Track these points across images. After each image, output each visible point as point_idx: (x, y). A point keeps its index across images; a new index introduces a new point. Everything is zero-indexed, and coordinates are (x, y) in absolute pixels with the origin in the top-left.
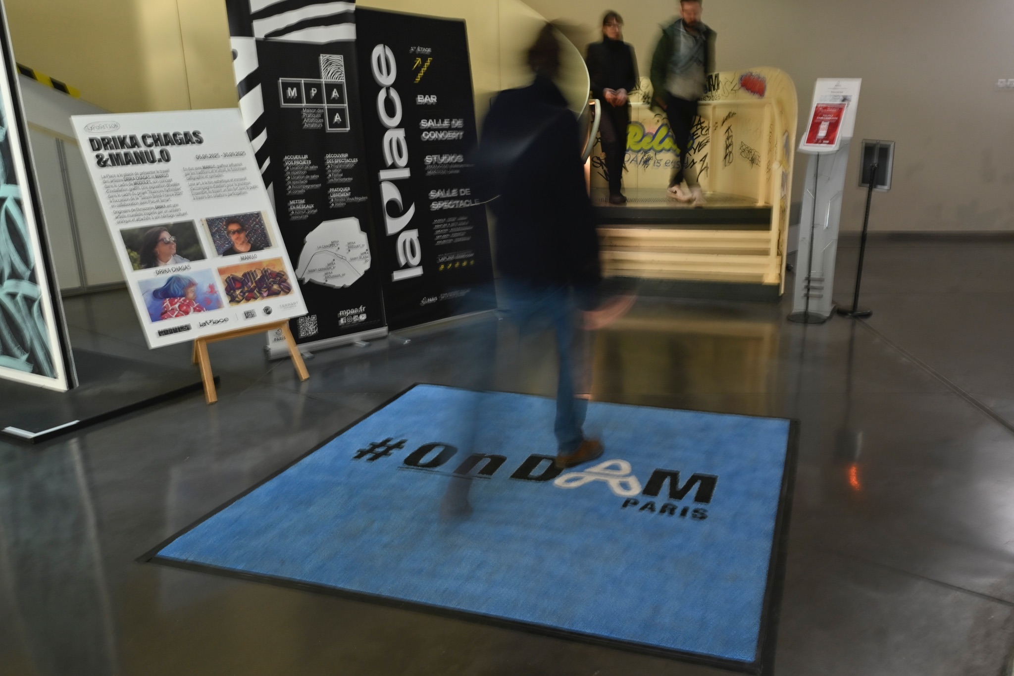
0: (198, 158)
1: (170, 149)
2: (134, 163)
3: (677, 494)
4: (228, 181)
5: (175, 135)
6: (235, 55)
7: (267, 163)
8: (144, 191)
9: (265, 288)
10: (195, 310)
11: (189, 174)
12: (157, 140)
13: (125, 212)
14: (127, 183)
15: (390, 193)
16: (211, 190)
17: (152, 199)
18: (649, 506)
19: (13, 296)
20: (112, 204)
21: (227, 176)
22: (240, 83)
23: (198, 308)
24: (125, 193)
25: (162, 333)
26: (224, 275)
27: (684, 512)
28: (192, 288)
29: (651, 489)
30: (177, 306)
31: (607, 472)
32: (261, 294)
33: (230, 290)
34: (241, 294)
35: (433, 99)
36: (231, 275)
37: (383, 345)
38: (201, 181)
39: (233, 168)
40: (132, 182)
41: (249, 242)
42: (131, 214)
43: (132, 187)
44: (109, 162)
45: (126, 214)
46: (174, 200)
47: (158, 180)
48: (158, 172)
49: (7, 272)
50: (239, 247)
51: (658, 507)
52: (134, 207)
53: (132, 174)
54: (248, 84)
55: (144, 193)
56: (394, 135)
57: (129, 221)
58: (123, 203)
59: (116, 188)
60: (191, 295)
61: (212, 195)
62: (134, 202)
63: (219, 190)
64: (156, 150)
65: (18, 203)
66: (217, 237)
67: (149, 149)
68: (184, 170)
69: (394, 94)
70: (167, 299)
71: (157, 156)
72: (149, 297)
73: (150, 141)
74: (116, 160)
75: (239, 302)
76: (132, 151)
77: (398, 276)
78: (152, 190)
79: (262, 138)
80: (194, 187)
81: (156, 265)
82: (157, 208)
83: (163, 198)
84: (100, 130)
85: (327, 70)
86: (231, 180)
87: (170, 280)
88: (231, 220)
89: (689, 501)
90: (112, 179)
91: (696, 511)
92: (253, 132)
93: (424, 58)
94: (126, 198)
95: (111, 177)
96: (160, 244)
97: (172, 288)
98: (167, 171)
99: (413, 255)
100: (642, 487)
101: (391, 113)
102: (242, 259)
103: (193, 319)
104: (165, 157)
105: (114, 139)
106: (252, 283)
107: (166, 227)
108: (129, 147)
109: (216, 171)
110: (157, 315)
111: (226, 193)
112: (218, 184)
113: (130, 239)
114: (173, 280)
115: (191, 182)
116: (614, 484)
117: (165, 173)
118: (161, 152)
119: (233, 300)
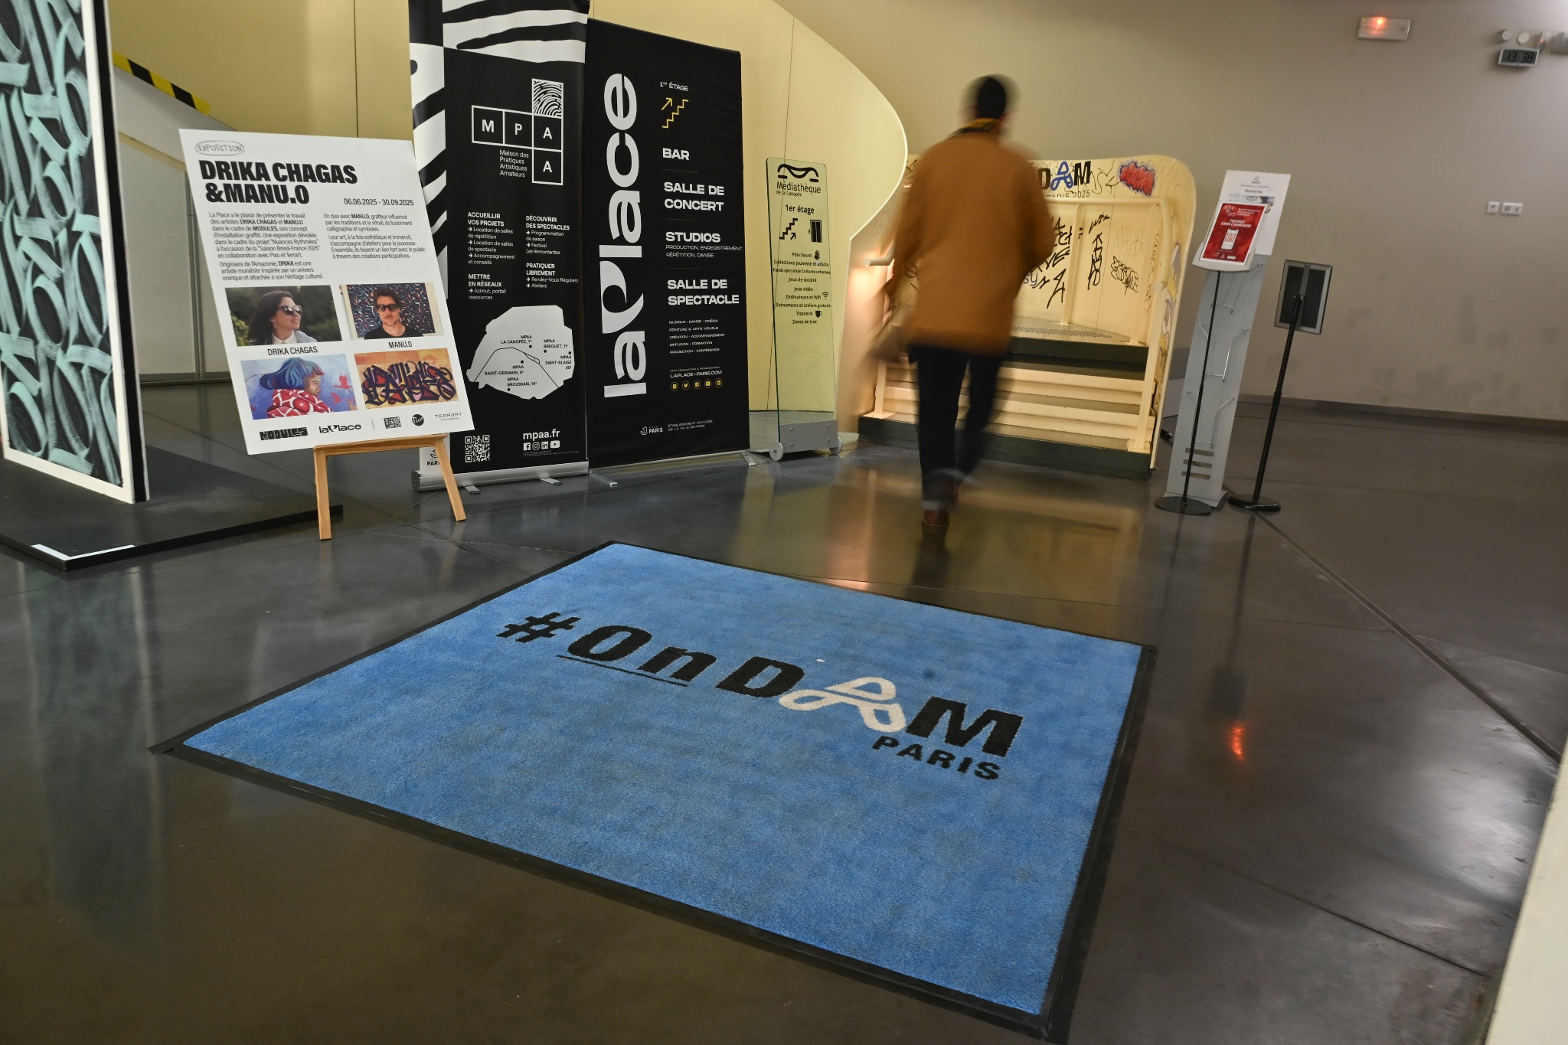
0: (347, 201)
1: (309, 185)
2: (257, 201)
3: (957, 737)
4: (385, 237)
5: (319, 167)
6: (414, 67)
7: (443, 218)
8: (266, 239)
9: (417, 389)
10: (316, 410)
11: (333, 223)
12: (294, 172)
13: (237, 265)
14: (245, 226)
15: (611, 276)
16: (358, 247)
17: (275, 252)
18: (913, 751)
19: (77, 367)
20: (221, 252)
21: (384, 230)
22: (418, 106)
23: (319, 408)
24: (239, 239)
25: (266, 436)
26: (363, 366)
27: (964, 766)
28: (318, 378)
29: (921, 725)
30: (291, 400)
31: (861, 693)
32: (410, 395)
33: (369, 387)
34: (384, 394)
35: (685, 155)
36: (373, 366)
37: (580, 486)
38: (347, 233)
39: (394, 220)
40: (251, 226)
41: (404, 323)
42: (244, 268)
43: (252, 232)
44: (223, 196)
45: (236, 268)
46: (306, 256)
47: (288, 226)
48: (288, 216)
49: (74, 333)
50: (388, 329)
51: (927, 753)
52: (249, 260)
53: (252, 216)
54: (428, 108)
55: (265, 242)
56: (625, 199)
57: (240, 278)
58: (235, 253)
59: (227, 232)
60: (313, 388)
61: (360, 253)
62: (252, 252)
63: (372, 248)
64: (291, 187)
65: (96, 240)
66: (360, 312)
67: (279, 184)
68: (326, 216)
69: (630, 142)
70: (279, 391)
71: (292, 194)
72: (255, 385)
73: (283, 172)
74: (234, 194)
75: (379, 403)
76: (256, 183)
77: (611, 392)
78: (277, 239)
79: (440, 183)
80: (335, 241)
81: (271, 342)
82: (283, 263)
83: (290, 252)
84: (217, 152)
85: (539, 100)
86: (390, 237)
87: (287, 364)
88: (382, 290)
89: (975, 749)
90: (224, 219)
91: (982, 765)
92: (428, 174)
93: (678, 96)
94: (240, 246)
95: (223, 215)
96: (280, 313)
97: (287, 377)
98: (303, 216)
99: (636, 366)
100: (907, 722)
101: (624, 167)
102: (391, 345)
103: (312, 420)
104: (303, 197)
105: (234, 164)
106: (401, 381)
107: (292, 291)
108: (252, 178)
109: (369, 223)
110: (262, 410)
111: (381, 253)
112: (370, 241)
113: (239, 302)
114: (290, 365)
115: (334, 233)
116: (867, 711)
117: (299, 219)
118: (297, 188)
119: (372, 400)
